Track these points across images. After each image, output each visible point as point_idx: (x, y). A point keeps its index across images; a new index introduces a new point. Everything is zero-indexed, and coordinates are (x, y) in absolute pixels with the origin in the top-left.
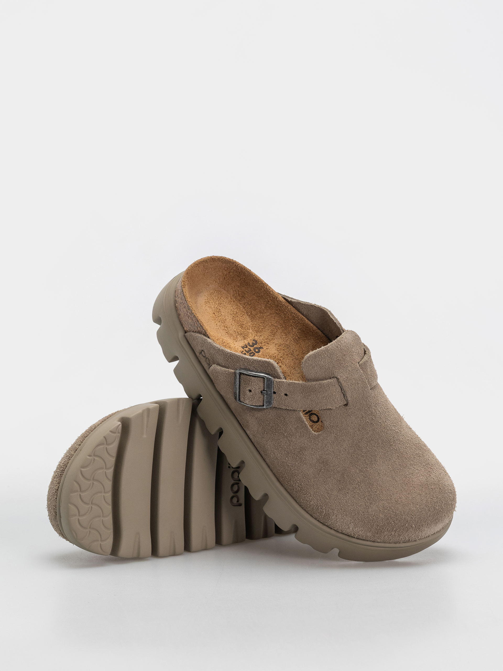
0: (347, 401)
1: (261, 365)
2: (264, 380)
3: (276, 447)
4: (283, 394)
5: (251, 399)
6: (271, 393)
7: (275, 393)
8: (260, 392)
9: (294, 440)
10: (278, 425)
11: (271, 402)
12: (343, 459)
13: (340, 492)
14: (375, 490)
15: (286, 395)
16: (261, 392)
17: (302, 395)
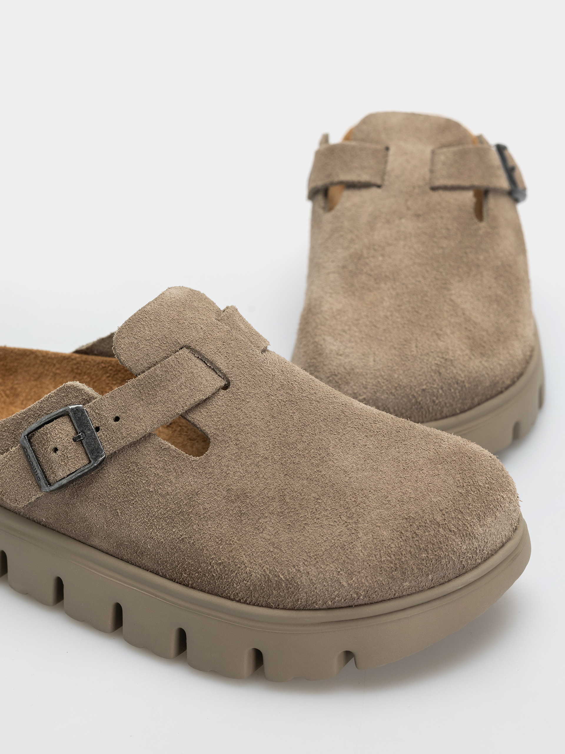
0: (224, 376)
1: (55, 401)
2: (70, 417)
3: (148, 523)
4: (111, 422)
5: (63, 463)
6: (93, 432)
7: (97, 429)
8: (72, 440)
9: (169, 489)
10: (132, 481)
11: (100, 449)
12: (269, 475)
13: (292, 531)
14: (353, 499)
15: (117, 419)
16: (74, 440)
17: (142, 402)
